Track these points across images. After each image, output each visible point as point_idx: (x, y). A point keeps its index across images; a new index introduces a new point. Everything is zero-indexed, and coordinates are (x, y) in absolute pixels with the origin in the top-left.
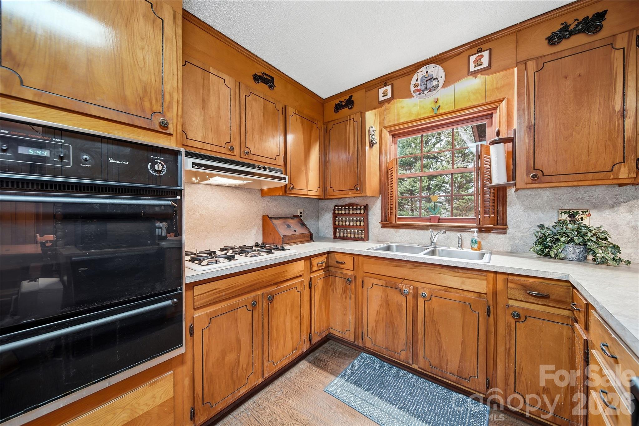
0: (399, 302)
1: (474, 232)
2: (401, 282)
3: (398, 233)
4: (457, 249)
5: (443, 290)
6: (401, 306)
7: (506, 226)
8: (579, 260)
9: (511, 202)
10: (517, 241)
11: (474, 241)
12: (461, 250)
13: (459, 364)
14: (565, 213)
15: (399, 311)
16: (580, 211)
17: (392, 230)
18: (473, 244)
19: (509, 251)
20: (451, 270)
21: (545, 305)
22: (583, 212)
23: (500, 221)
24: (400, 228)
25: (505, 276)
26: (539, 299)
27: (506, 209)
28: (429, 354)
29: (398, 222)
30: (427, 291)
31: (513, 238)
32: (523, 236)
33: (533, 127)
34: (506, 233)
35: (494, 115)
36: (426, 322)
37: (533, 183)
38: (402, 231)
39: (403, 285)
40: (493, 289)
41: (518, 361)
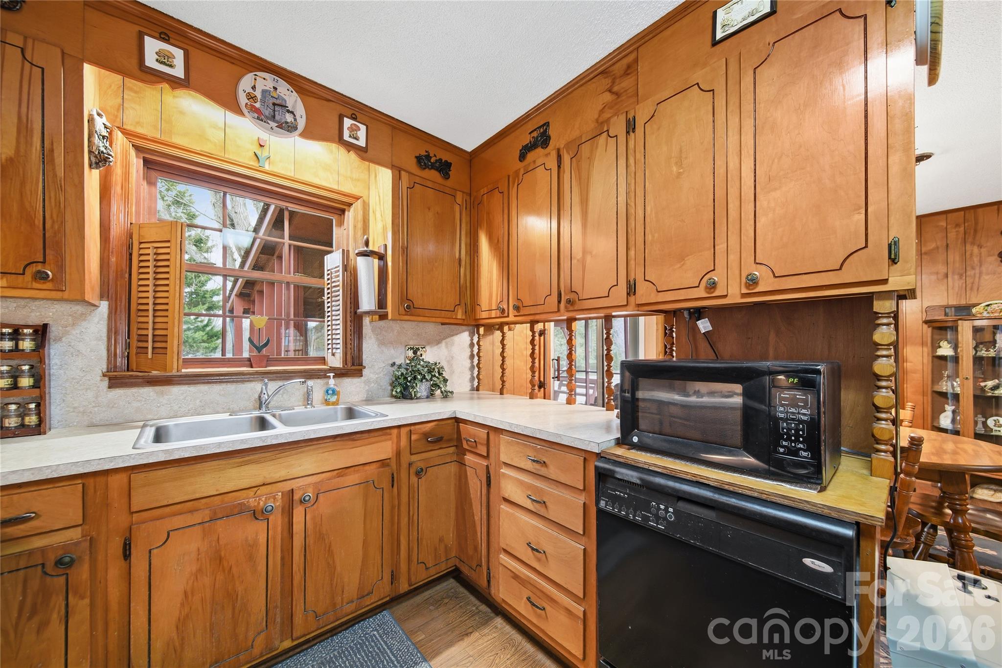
0: (249, 538)
1: (329, 377)
2: (253, 493)
3: (166, 397)
4: (306, 408)
5: (334, 477)
6: (254, 545)
7: (360, 367)
8: (428, 397)
9: (366, 334)
10: (373, 385)
11: (330, 392)
12: (313, 409)
13: (360, 579)
14: (411, 349)
15: (251, 558)
16: (420, 347)
17: (148, 392)
18: (329, 396)
19: (364, 399)
20: (347, 440)
21: (441, 448)
22: (422, 348)
23: (356, 362)
24: (174, 384)
25: (408, 429)
26: (435, 444)
27: (362, 344)
28: (313, 599)
29: (183, 370)
30: (311, 490)
31: (368, 382)
32: (377, 378)
33: (406, 250)
34: (362, 376)
35: (346, 213)
36: (309, 546)
37: (406, 315)
38: (176, 390)
39: (259, 500)
40: (397, 449)
41: (420, 524)
